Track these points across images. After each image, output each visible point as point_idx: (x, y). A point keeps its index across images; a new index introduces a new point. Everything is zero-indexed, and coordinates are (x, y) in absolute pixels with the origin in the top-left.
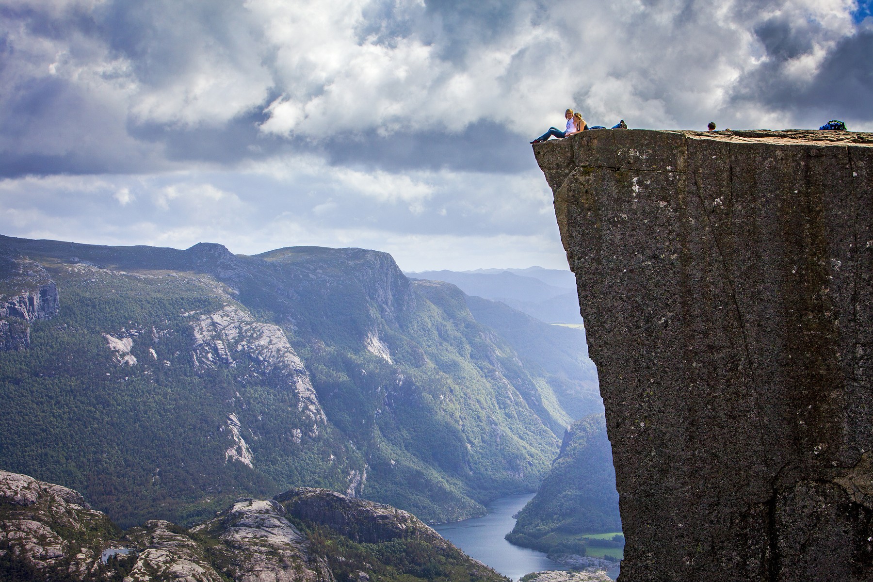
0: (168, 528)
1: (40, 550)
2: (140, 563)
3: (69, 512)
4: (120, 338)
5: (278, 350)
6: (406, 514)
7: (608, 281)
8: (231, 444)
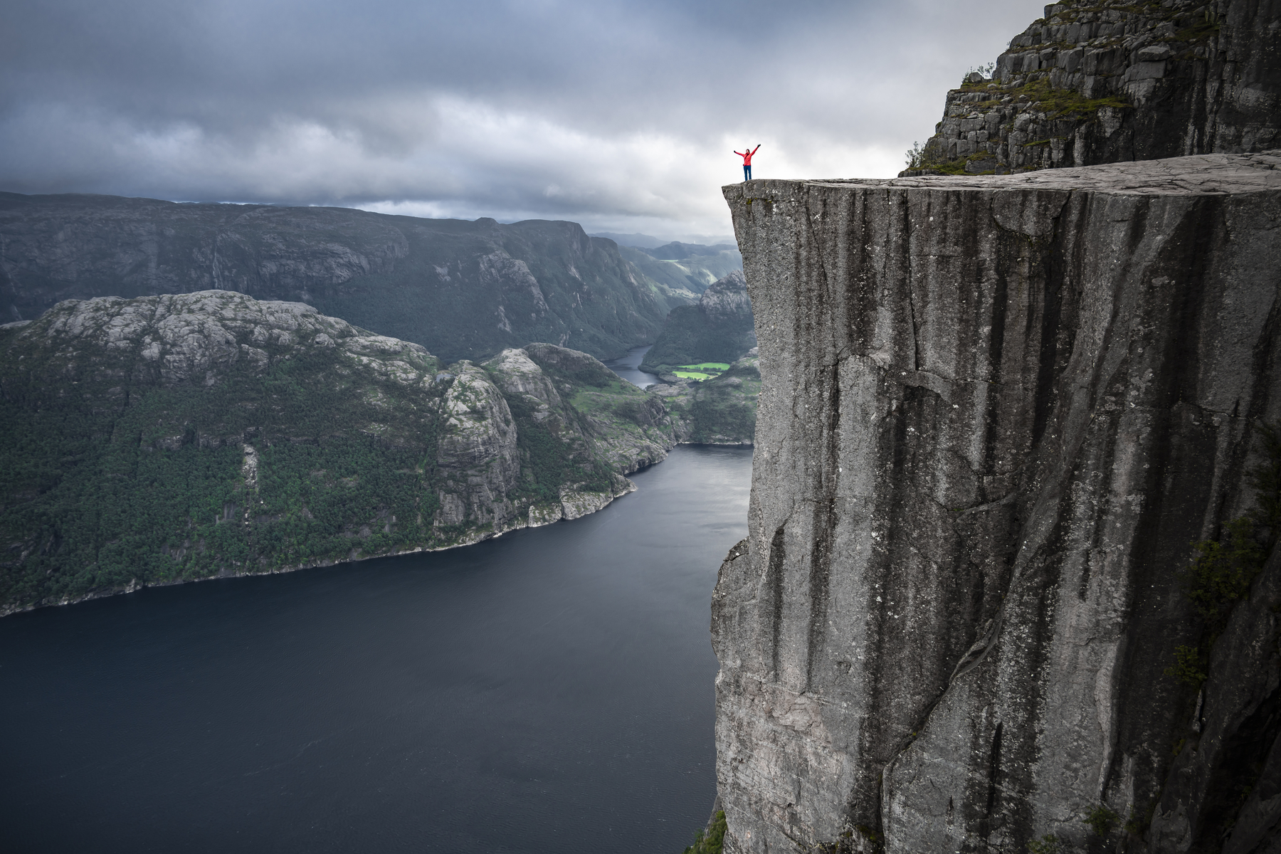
0: (470, 363)
1: (404, 376)
2: (456, 382)
3: (419, 357)
4: (441, 267)
5: (523, 273)
6: (589, 356)
7: (758, 256)
8: (500, 321)
